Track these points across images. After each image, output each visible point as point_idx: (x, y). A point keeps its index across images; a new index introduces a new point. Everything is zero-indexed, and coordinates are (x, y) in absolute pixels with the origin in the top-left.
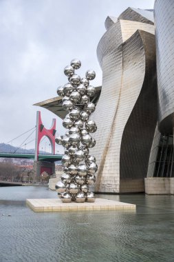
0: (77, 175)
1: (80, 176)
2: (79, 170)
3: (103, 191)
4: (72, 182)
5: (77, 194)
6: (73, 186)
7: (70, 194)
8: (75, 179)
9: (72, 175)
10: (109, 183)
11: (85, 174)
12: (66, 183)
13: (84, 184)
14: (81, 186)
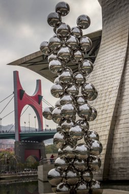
0: (76, 158)
1: (80, 161)
2: (77, 152)
3: (114, 179)
4: (69, 169)
5: (77, 185)
6: (70, 174)
7: (68, 185)
8: (73, 164)
9: (68, 160)
10: (122, 166)
11: (86, 156)
12: (61, 171)
13: (86, 171)
14: (83, 173)
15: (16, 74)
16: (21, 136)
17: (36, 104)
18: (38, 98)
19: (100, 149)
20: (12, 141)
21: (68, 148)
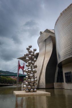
0: (31, 83)
1: (32, 83)
2: (31, 81)
4: (29, 85)
5: (31, 89)
6: (29, 86)
7: (28, 89)
8: (30, 84)
9: (29, 83)
10: (42, 85)
11: (33, 82)
12: (27, 85)
13: (33, 86)
14: (32, 86)
15: (19, 61)
16: (18, 76)
17: (23, 68)
18: (23, 67)
19: (37, 80)
20: (16, 77)
21: (29, 80)
